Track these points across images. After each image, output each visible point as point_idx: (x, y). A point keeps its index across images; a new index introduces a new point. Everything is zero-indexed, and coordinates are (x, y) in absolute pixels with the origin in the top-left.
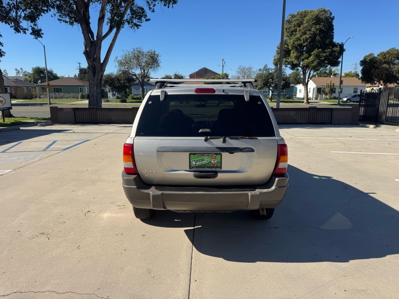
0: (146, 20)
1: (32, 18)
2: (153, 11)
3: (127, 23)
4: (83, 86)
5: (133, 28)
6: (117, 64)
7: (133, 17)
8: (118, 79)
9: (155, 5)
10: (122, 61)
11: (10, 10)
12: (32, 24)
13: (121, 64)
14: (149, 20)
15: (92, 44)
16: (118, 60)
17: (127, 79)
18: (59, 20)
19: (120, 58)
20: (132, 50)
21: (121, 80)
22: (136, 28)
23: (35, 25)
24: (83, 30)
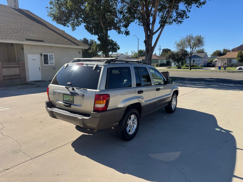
0: (187, 18)
1: (126, 26)
2: (190, 12)
3: (174, 21)
4: (158, 59)
5: (178, 24)
6: (175, 45)
7: (177, 17)
8: (177, 54)
9: (191, 8)
10: (179, 44)
11: (117, 23)
12: (125, 29)
13: (178, 45)
14: (188, 17)
15: (148, 37)
16: (177, 43)
17: (182, 54)
18: (139, 25)
19: (178, 42)
20: (186, 36)
21: (179, 55)
22: (180, 23)
23: (126, 29)
24: (144, 29)
